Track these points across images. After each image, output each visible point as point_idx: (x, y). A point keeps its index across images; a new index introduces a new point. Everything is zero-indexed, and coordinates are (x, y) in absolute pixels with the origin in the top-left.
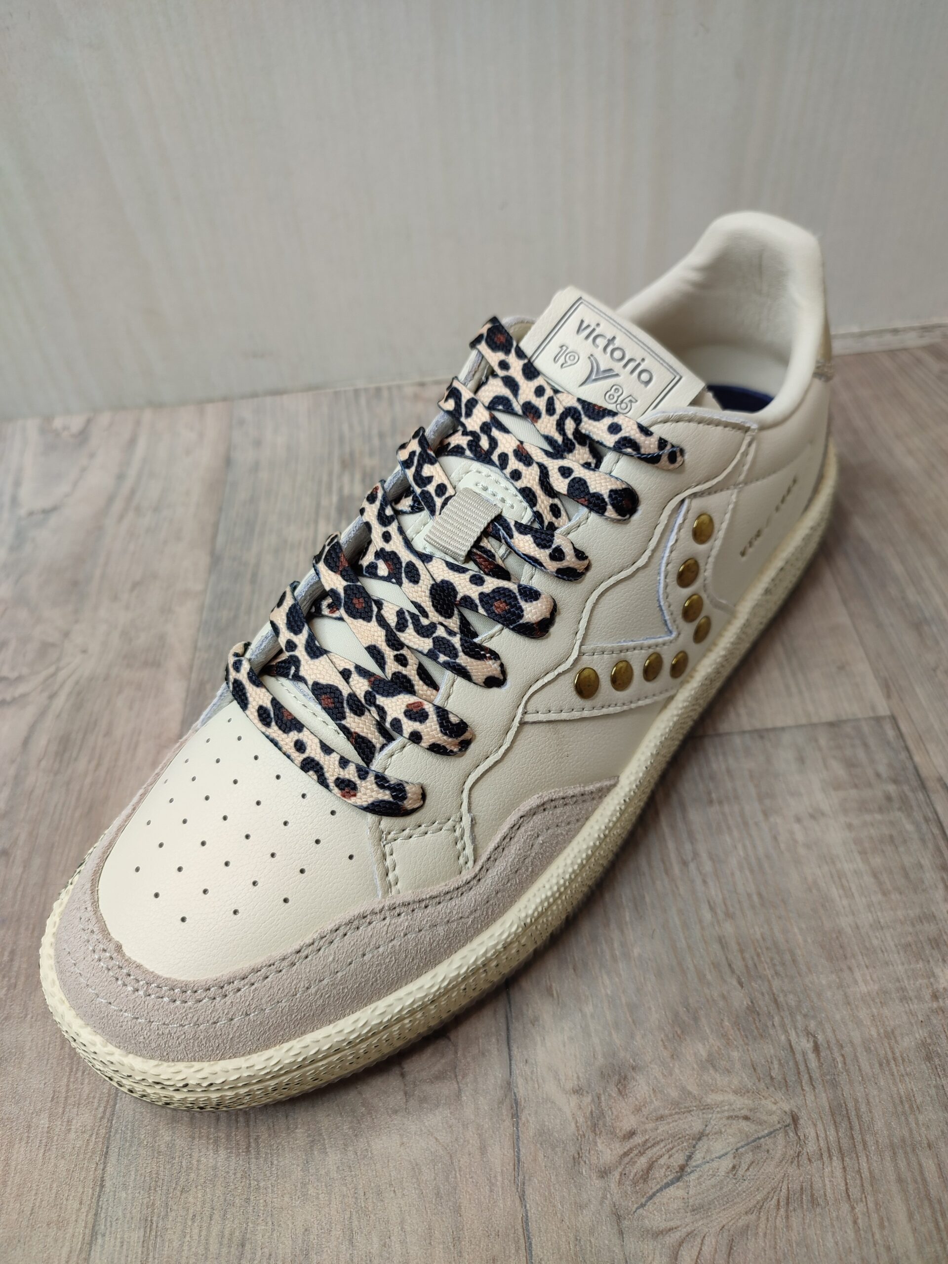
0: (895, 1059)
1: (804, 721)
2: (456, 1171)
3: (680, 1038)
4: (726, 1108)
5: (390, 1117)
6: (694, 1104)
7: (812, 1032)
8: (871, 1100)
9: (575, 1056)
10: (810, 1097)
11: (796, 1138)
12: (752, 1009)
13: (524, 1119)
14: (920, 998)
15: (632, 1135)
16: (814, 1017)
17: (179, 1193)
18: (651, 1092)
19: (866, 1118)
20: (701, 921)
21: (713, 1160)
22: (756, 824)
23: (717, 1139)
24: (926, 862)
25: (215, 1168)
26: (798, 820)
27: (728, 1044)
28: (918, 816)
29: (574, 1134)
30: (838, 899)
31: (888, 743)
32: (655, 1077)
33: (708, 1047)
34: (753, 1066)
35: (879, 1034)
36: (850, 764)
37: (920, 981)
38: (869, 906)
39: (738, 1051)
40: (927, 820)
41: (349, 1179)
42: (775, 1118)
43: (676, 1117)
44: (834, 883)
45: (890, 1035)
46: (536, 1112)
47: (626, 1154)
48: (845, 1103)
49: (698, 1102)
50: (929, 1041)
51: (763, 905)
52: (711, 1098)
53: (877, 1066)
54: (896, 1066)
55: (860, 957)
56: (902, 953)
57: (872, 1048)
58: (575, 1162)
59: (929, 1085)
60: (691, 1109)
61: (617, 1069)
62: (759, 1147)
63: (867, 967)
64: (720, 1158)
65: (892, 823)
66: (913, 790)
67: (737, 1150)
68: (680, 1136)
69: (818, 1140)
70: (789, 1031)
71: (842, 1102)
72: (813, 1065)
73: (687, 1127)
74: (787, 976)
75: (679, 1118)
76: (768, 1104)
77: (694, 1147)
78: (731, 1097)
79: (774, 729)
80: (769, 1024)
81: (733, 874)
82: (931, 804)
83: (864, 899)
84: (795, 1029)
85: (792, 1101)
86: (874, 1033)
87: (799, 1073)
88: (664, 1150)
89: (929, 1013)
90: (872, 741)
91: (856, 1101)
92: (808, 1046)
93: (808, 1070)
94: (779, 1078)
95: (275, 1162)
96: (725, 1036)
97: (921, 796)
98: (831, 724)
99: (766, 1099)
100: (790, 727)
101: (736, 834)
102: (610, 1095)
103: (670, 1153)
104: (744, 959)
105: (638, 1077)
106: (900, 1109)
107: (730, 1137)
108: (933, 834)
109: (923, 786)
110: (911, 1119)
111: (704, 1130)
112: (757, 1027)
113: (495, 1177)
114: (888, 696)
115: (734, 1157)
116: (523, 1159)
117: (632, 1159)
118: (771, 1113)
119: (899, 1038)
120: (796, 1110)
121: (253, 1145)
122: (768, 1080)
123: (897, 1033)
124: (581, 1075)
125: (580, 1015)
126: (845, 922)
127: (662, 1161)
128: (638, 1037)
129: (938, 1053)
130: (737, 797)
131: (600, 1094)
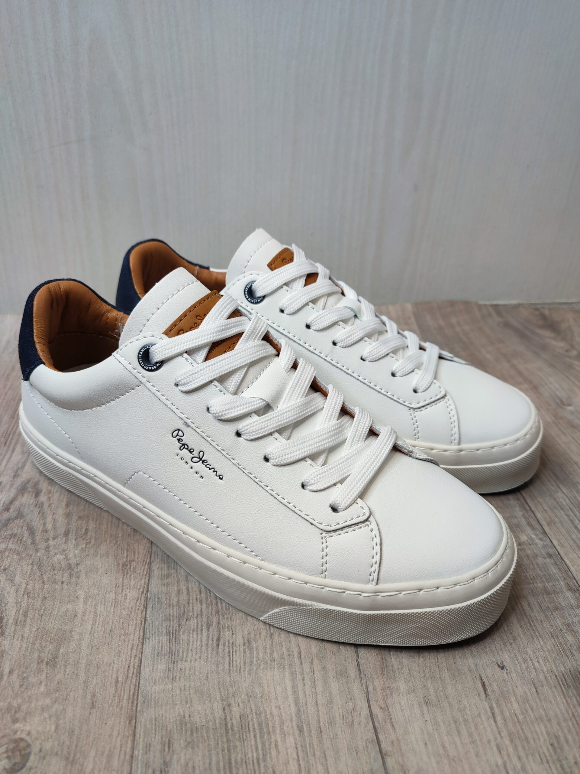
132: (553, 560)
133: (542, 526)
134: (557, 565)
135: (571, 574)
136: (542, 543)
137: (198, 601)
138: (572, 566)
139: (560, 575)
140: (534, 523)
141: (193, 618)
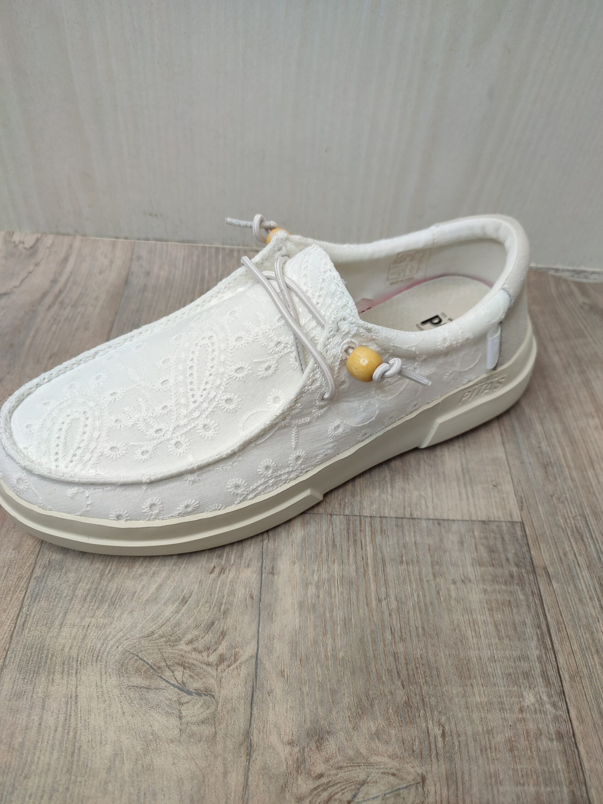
0: (490, 748)
1: (467, 518)
2: (205, 786)
3: (360, 717)
4: (382, 766)
5: (168, 745)
6: (363, 762)
7: (443, 724)
8: (472, 773)
9: (293, 720)
10: (435, 767)
11: (423, 792)
12: (408, 704)
13: (254, 758)
14: (511, 710)
15: (321, 777)
16: (445, 714)
17: (22, 778)
18: (338, 750)
19: (467, 785)
20: (384, 640)
21: (369, 800)
22: (428, 581)
23: (373, 786)
24: (528, 622)
25: (49, 764)
26: (454, 582)
27: (390, 725)
28: (528, 590)
29: (284, 772)
30: (471, 638)
31: (517, 540)
32: (341, 741)
33: (377, 725)
34: (403, 741)
35: (483, 731)
36: (491, 550)
37: (513, 699)
38: (489, 646)
39: (395, 730)
40: (533, 593)
41: (136, 783)
42: (410, 778)
43: (350, 768)
44: (470, 627)
45: (489, 732)
46: (263, 754)
47: (315, 789)
48: (456, 773)
49: (365, 761)
50: (513, 739)
51: (424, 635)
52: (374, 759)
53: (479, 751)
54: (491, 752)
55: (479, 678)
56: (505, 680)
57: (478, 739)
58: (282, 790)
59: (509, 768)
60: (360, 764)
61: (318, 732)
62: (399, 795)
63: (482, 685)
64: (373, 799)
65: (511, 592)
66: (527, 573)
67: (385, 795)
68: (351, 781)
69: (436, 795)
70: (429, 722)
71: (454, 772)
72: (440, 745)
73: (356, 776)
74: (432, 684)
75: (352, 770)
76: (408, 767)
77: (359, 790)
78: (386, 760)
79: (448, 520)
80: (417, 715)
81: (408, 612)
82: (537, 584)
83: (487, 640)
84: (432, 720)
85: (423, 768)
86: (480, 729)
87: (430, 750)
88: (339, 789)
89: (516, 721)
90: (507, 538)
91: (463, 773)
92: (439, 732)
93: (436, 748)
94: (418, 751)
95: (89, 765)
96: (388, 719)
97: (532, 577)
98: (484, 522)
99: (408, 764)
100: (458, 520)
101: (414, 586)
102: (311, 749)
103: (343, 791)
104: (407, 670)
105: (330, 739)
106: (489, 781)
107: (382, 786)
108: (536, 603)
109: (534, 572)
110: (495, 789)
111: (366, 779)
112: (409, 716)
113: (230, 793)
114: (521, 509)
115: (383, 800)
116: (250, 783)
117: (318, 792)
118: (409, 773)
119: (495, 735)
120: (425, 773)
121: (76, 751)
122: (411, 752)
123: (494, 731)
124: (294, 733)
125: (300, 692)
126: (473, 654)
127: (337, 796)
128: (334, 713)
129: (517, 748)
130: (418, 562)
131: (305, 747)
132: (562, 744)
133: (561, 681)
134: (566, 755)
135: (581, 775)
136: (554, 711)
137: (49, 745)
138: (589, 761)
139: (566, 774)
140: (552, 673)
141: (35, 775)
